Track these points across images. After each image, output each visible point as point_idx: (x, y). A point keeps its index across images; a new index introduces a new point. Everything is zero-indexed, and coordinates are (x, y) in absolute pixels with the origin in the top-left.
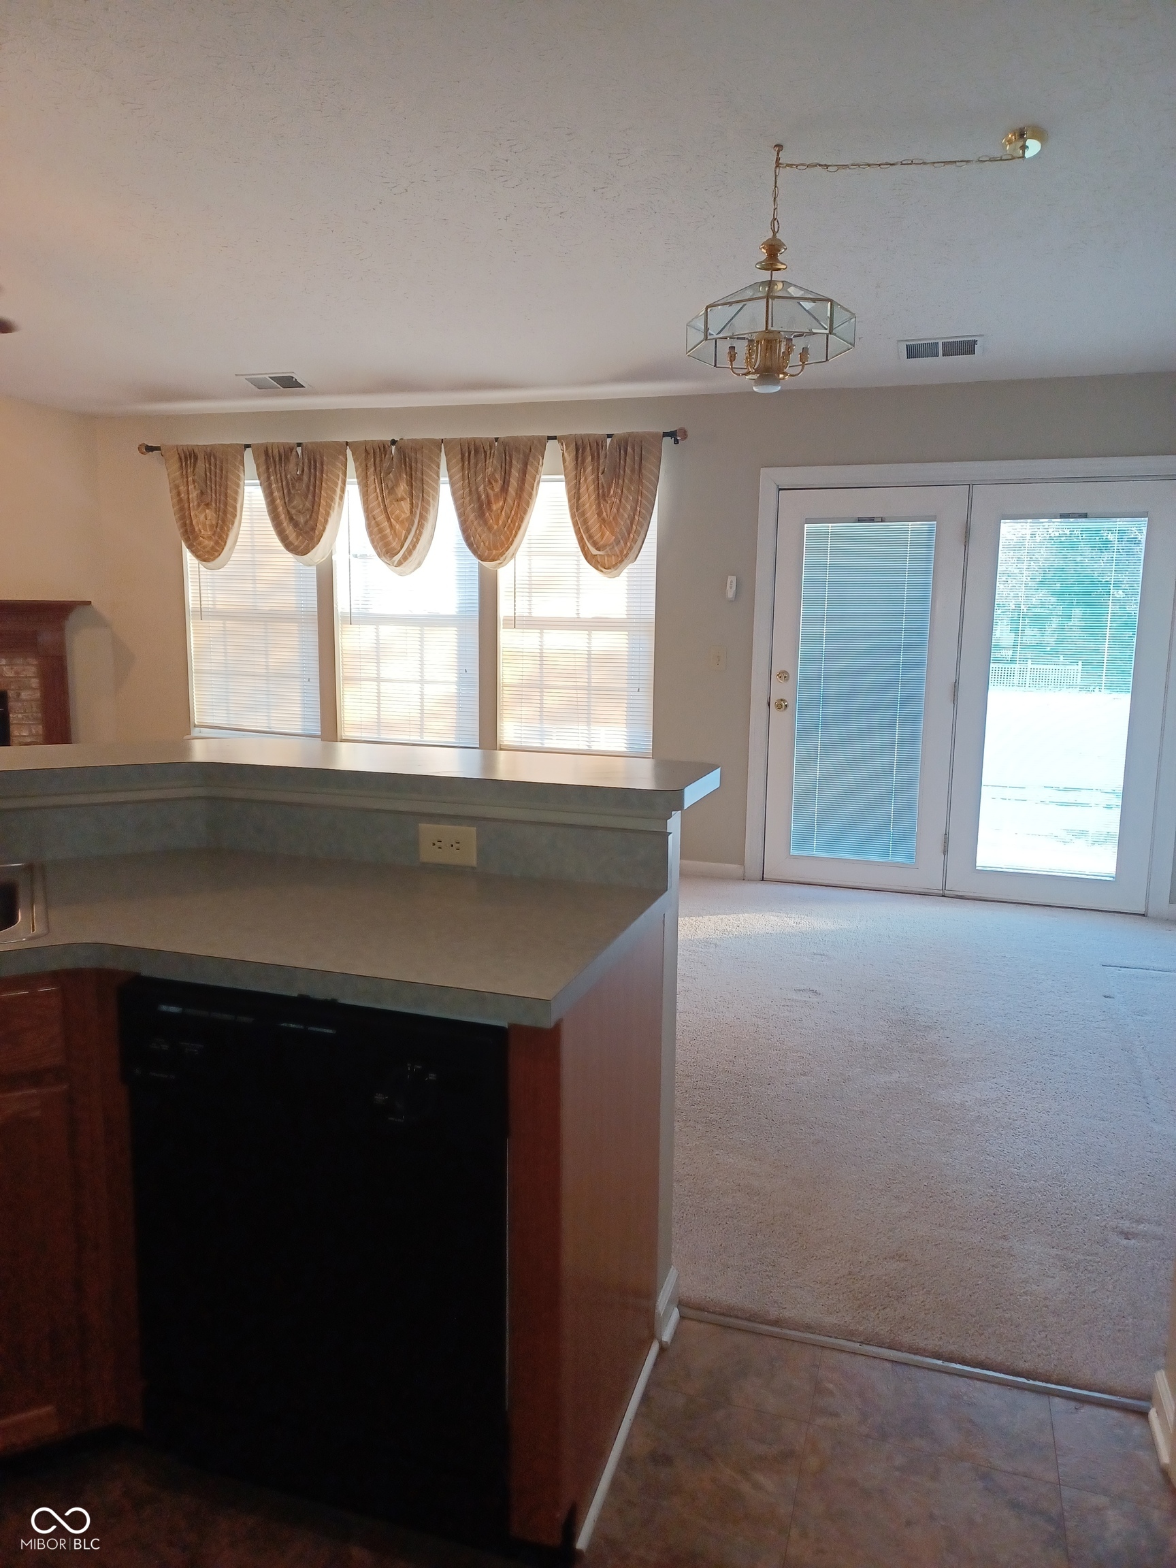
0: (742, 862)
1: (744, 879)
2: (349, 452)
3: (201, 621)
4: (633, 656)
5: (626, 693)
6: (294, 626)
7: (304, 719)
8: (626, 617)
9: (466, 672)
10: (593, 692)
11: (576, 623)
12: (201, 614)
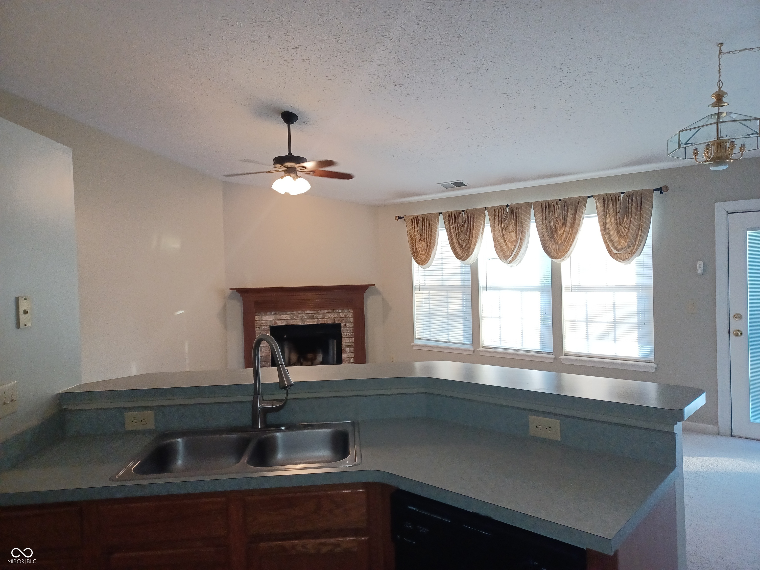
0: (717, 425)
1: (718, 434)
2: (486, 212)
3: (419, 291)
4: (640, 305)
5: (637, 325)
6: (460, 293)
7: (464, 336)
8: (636, 284)
9: (545, 314)
10: (617, 325)
11: (606, 289)
12: (419, 288)
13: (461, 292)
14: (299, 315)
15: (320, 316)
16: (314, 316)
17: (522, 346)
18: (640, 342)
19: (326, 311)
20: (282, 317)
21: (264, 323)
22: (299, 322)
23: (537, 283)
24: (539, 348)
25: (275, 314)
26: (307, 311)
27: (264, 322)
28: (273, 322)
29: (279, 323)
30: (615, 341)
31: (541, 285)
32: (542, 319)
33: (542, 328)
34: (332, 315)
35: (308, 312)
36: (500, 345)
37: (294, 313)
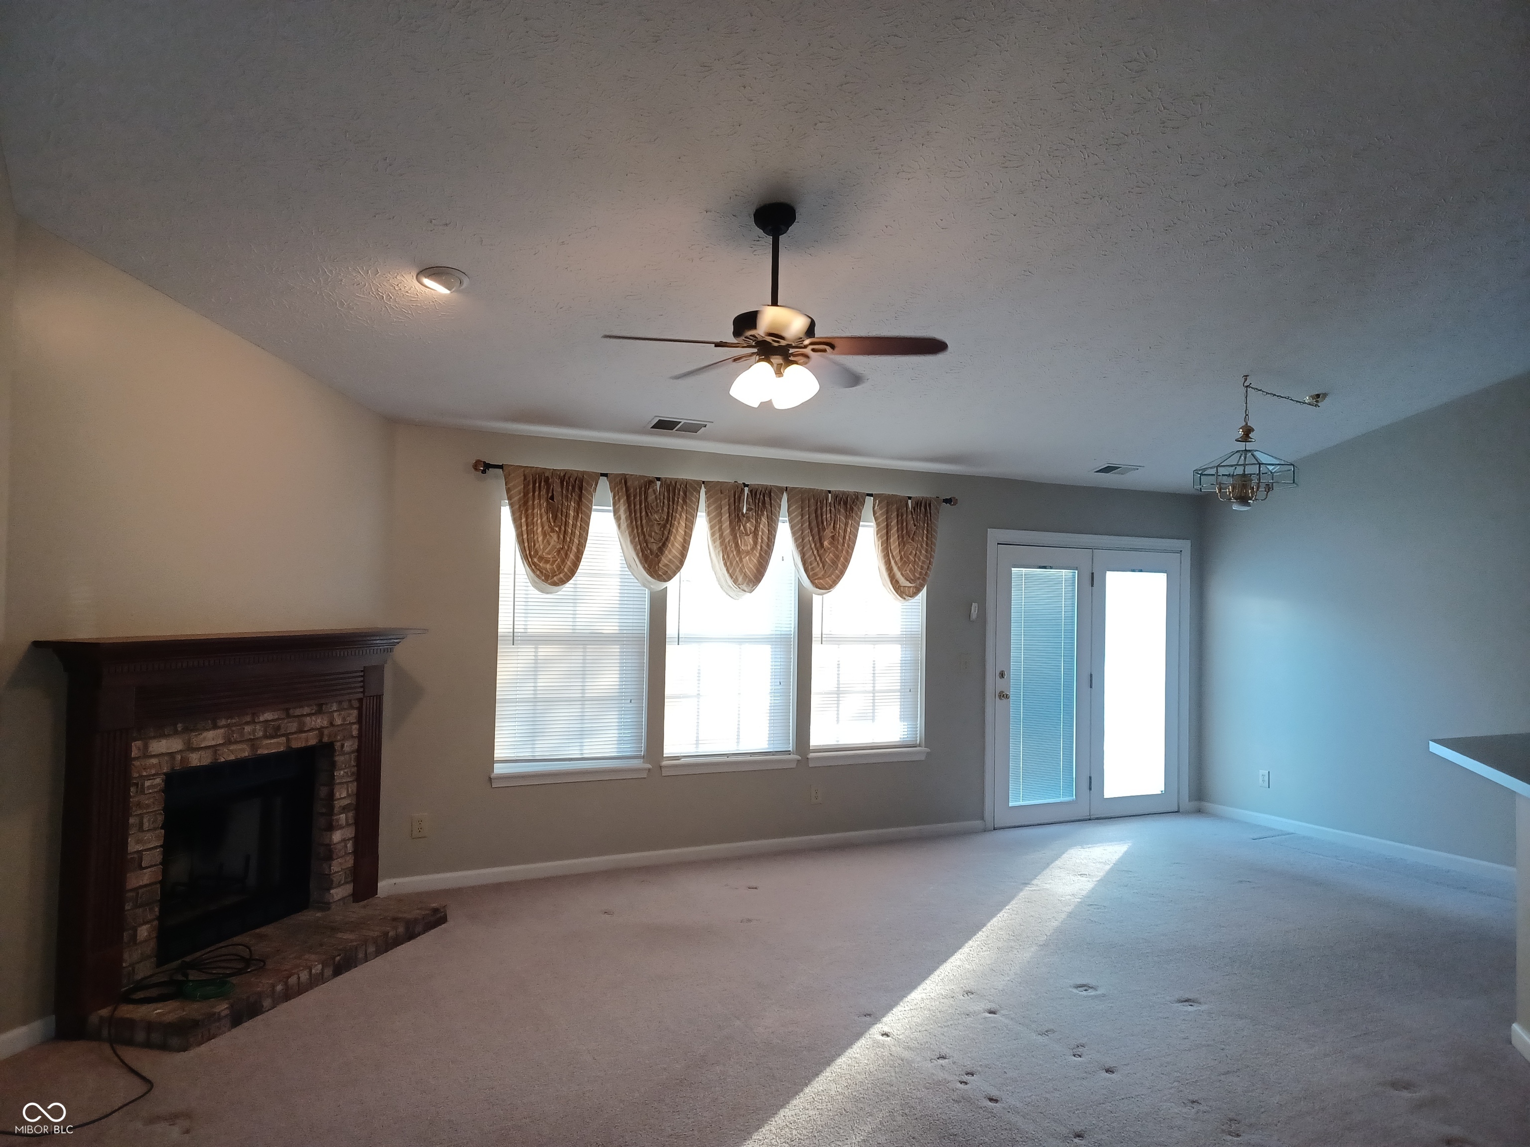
0: (982, 818)
1: (985, 830)
3: (513, 646)
4: (903, 663)
5: (899, 694)
6: (616, 649)
7: (620, 741)
8: (900, 633)
9: (780, 684)
10: (876, 694)
11: (866, 639)
12: (513, 639)
13: (618, 647)
14: (248, 729)
15: (293, 726)
16: (278, 728)
17: (738, 745)
18: (903, 718)
19: (306, 710)
20: (204, 739)
21: (154, 766)
22: (243, 750)
23: (767, 629)
24: (767, 746)
25: (186, 730)
26: (263, 713)
27: (154, 761)
28: (179, 757)
29: (196, 760)
30: (873, 720)
31: (774, 633)
32: (773, 693)
33: (773, 708)
34: (319, 721)
35: (268, 716)
36: (695, 750)
37: (234, 721)
